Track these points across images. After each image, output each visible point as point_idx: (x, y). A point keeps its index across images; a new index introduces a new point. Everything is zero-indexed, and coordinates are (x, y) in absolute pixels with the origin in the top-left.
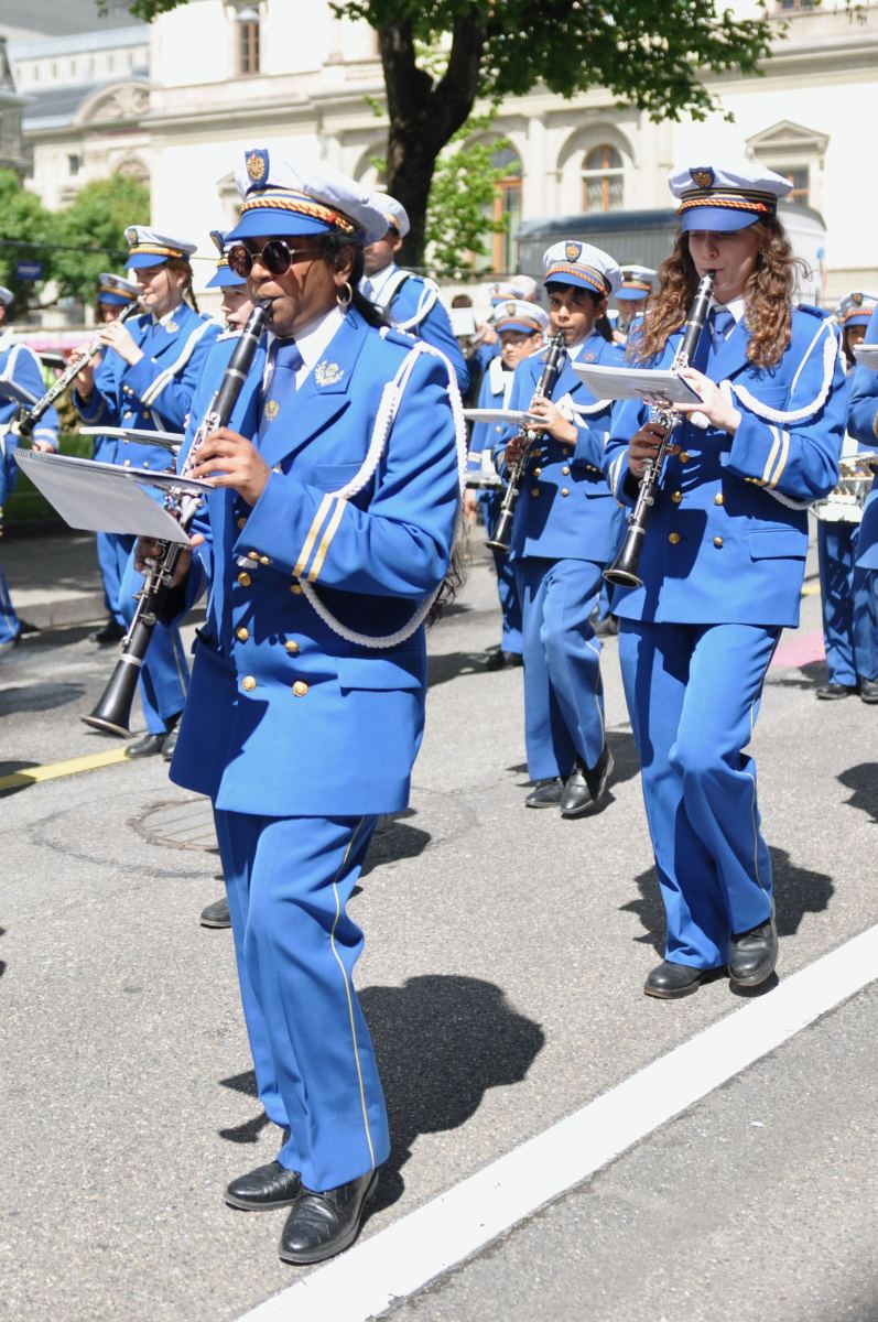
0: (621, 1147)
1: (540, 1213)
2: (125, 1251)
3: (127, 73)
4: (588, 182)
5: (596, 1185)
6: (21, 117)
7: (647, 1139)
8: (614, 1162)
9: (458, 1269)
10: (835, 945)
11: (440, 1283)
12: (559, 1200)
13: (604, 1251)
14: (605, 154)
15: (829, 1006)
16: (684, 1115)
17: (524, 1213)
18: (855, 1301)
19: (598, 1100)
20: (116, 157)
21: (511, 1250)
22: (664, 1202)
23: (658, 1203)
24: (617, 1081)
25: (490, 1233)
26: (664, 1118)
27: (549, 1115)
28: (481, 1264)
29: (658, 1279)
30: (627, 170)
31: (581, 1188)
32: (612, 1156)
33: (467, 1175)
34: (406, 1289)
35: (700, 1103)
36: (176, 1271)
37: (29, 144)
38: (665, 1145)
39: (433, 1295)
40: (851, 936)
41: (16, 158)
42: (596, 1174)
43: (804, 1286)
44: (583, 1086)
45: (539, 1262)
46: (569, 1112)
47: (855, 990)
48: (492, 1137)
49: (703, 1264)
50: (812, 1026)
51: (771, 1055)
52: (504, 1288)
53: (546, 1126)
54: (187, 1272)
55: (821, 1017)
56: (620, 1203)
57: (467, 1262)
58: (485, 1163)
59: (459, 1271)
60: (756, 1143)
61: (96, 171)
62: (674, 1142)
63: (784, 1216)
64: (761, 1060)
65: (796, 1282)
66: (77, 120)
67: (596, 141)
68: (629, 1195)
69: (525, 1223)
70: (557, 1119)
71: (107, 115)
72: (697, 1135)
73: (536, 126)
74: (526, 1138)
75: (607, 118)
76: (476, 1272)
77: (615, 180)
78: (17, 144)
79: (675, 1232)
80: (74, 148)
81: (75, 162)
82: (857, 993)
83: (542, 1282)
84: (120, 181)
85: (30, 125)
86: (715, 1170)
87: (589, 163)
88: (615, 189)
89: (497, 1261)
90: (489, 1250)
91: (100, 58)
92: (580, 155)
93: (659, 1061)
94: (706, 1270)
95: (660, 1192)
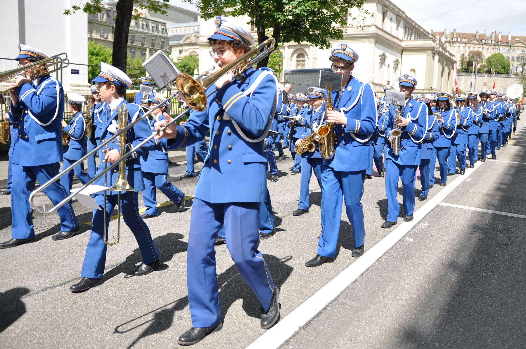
0: (342, 290)
1: (327, 306)
2: (236, 316)
3: (193, 32)
4: (298, 61)
5: (338, 299)
6: (169, 41)
7: (347, 288)
8: (341, 293)
11: (309, 323)
12: (331, 303)
13: (344, 315)
14: (301, 55)
15: (380, 256)
16: (354, 282)
17: (324, 306)
18: (400, 326)
19: (335, 278)
20: (190, 50)
21: (323, 315)
23: (353, 303)
24: (338, 274)
25: (318, 311)
26: (350, 283)
28: (317, 318)
29: (357, 321)
30: (306, 59)
31: (335, 300)
32: (340, 292)
33: (310, 297)
34: (302, 325)
35: (357, 279)
36: (249, 321)
37: (171, 47)
38: (352, 289)
39: (308, 326)
40: (382, 239)
41: (167, 50)
42: (338, 296)
43: (388, 322)
44: (331, 275)
45: (330, 318)
46: (329, 282)
47: (385, 252)
48: (313, 288)
49: (366, 318)
50: (378, 260)
51: (370, 268)
52: (323, 324)
53: (325, 285)
54: (251, 321)
56: (345, 303)
57: (314, 318)
58: (313, 294)
59: (312, 320)
60: (371, 288)
61: (185, 54)
62: (353, 289)
63: (381, 306)
64: (368, 269)
65: (387, 321)
66: (181, 42)
67: (299, 52)
68: (346, 301)
69: (324, 308)
70: (327, 283)
71: (188, 41)
72: (358, 287)
73: (286, 48)
74: (321, 288)
75: (302, 47)
76: (316, 320)
77: (304, 61)
78: (168, 47)
80: (180, 48)
81: (181, 52)
82: (385, 253)
83: (331, 323)
84: (191, 56)
85: (170, 43)
86: (363, 295)
87: (298, 57)
88: (304, 63)
89: (320, 318)
90: (318, 315)
91: (187, 28)
92: (296, 55)
93: (346, 269)
94: (367, 319)
95: (353, 300)
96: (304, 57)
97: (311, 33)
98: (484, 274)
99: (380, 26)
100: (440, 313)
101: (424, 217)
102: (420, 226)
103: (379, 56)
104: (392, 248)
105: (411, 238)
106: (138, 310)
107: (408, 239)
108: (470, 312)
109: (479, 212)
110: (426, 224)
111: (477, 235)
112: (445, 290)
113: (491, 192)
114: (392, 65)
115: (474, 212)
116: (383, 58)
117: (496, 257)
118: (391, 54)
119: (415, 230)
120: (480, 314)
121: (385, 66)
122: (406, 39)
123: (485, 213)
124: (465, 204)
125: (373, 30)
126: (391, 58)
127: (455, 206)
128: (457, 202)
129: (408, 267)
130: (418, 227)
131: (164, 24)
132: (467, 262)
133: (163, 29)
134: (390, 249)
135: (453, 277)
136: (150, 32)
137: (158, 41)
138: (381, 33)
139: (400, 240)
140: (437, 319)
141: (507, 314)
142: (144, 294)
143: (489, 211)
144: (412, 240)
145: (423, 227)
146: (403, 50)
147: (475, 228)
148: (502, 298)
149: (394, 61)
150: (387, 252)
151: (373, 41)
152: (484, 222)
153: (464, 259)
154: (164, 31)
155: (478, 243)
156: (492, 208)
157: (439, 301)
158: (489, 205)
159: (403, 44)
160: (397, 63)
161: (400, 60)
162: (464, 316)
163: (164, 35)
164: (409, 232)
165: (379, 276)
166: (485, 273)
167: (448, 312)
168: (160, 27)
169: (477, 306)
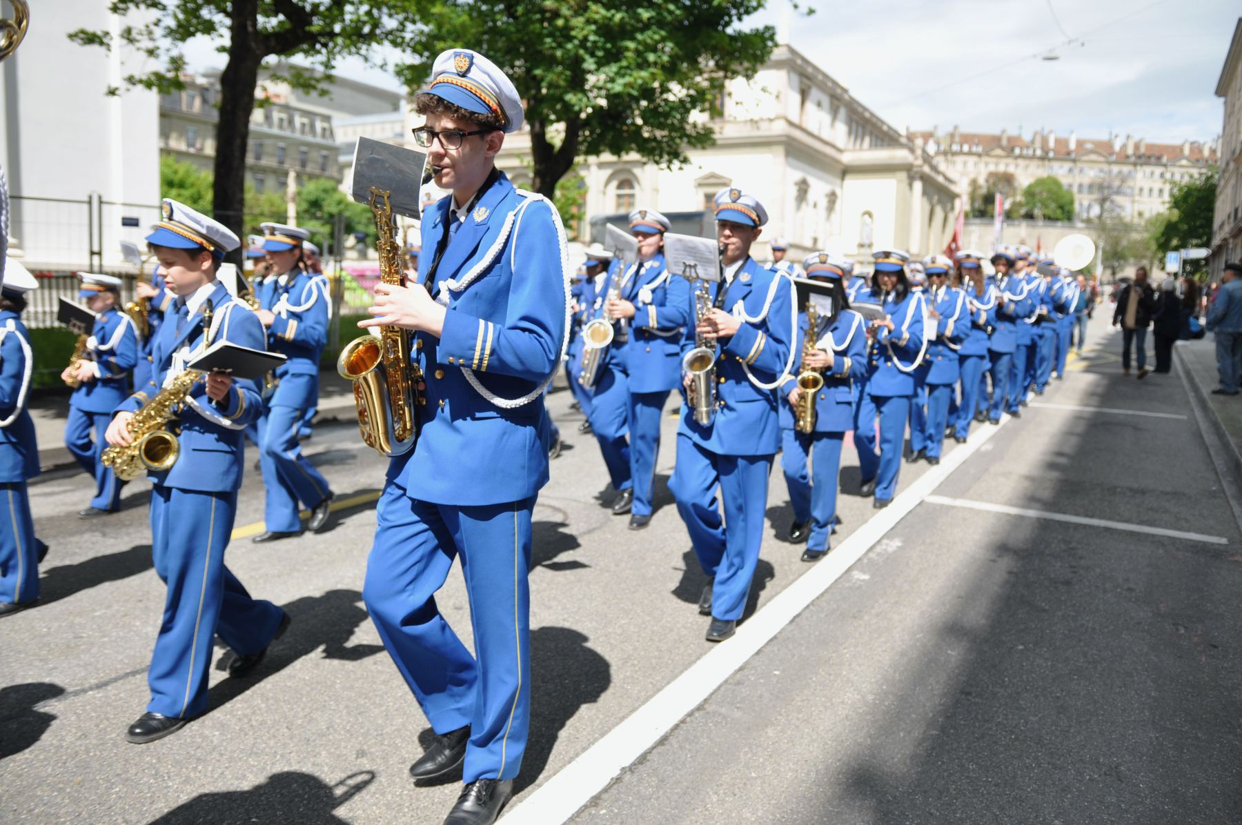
0: (715, 687)
1: (683, 721)
3: (392, 134)
4: (619, 196)
5: (706, 706)
6: (337, 155)
7: (726, 682)
8: (713, 694)
9: (650, 751)
10: (793, 581)
11: (642, 759)
12: (690, 714)
13: (718, 740)
14: (627, 182)
16: (741, 669)
17: (675, 722)
18: (839, 760)
19: (698, 662)
21: (673, 740)
22: (740, 713)
23: (738, 714)
25: (661, 732)
26: (731, 671)
27: (677, 671)
28: (660, 749)
29: (746, 753)
30: (637, 191)
31: (700, 708)
32: (711, 691)
33: (644, 703)
34: (627, 763)
35: (747, 663)
37: (343, 167)
38: (735, 684)
39: (640, 766)
41: (335, 174)
42: (706, 700)
43: (814, 754)
44: (690, 655)
45: (687, 746)
46: (686, 669)
49: (765, 745)
50: (792, 621)
51: (775, 638)
52: (674, 761)
53: (677, 676)
55: (795, 617)
56: (720, 715)
57: (653, 748)
58: (652, 696)
59: (650, 752)
60: (777, 682)
62: (739, 683)
63: (798, 719)
64: (771, 640)
65: (811, 752)
67: (623, 176)
68: (723, 710)
69: (676, 727)
70: (681, 672)
72: (749, 679)
73: (594, 169)
74: (668, 682)
75: (628, 166)
76: (659, 753)
77: (632, 196)
78: (336, 167)
79: (749, 729)
82: (808, 607)
83: (692, 756)
85: (342, 158)
86: (761, 696)
87: (620, 186)
88: (631, 200)
89: (667, 747)
90: (663, 741)
91: (379, 127)
92: (614, 183)
94: (768, 747)
95: (738, 708)
96: (632, 187)
97: (646, 135)
98: (1021, 647)
99: (796, 120)
100: (925, 732)
101: (892, 529)
102: (884, 547)
103: (796, 184)
104: (822, 595)
105: (865, 573)
106: (269, 739)
107: (858, 576)
108: (990, 729)
109: (1009, 515)
110: (896, 543)
111: (1006, 563)
112: (938, 682)
113: (1035, 473)
114: (823, 203)
115: (999, 516)
116: (803, 187)
117: (1044, 610)
118: (820, 178)
119: (871, 555)
120: (1012, 733)
121: (807, 204)
122: (850, 146)
123: (1020, 518)
124: (980, 498)
125: (779, 128)
126: (819, 187)
127: (959, 503)
128: (962, 494)
129: (857, 635)
130: (878, 549)
131: (327, 119)
132: (983, 621)
133: (324, 130)
134: (818, 598)
135: (955, 654)
136: (297, 135)
137: (315, 155)
138: (798, 134)
139: (840, 578)
140: (920, 744)
141: (1068, 731)
142: (282, 704)
143: (1032, 513)
144: (866, 577)
145: (890, 550)
146: (846, 171)
147: (1002, 549)
148: (1058, 697)
149: (827, 195)
150: (812, 603)
151: (780, 151)
152: (1021, 537)
153: (977, 617)
154: (328, 133)
155: (1007, 582)
156: (1038, 505)
157: (925, 706)
158: (1031, 500)
159: (847, 158)
160: (832, 197)
161: (838, 191)
162: (978, 739)
163: (328, 142)
164: (860, 560)
165: (794, 655)
166: (1022, 644)
167: (943, 730)
168: (319, 125)
169: (1006, 715)
